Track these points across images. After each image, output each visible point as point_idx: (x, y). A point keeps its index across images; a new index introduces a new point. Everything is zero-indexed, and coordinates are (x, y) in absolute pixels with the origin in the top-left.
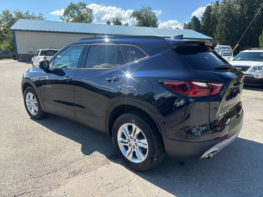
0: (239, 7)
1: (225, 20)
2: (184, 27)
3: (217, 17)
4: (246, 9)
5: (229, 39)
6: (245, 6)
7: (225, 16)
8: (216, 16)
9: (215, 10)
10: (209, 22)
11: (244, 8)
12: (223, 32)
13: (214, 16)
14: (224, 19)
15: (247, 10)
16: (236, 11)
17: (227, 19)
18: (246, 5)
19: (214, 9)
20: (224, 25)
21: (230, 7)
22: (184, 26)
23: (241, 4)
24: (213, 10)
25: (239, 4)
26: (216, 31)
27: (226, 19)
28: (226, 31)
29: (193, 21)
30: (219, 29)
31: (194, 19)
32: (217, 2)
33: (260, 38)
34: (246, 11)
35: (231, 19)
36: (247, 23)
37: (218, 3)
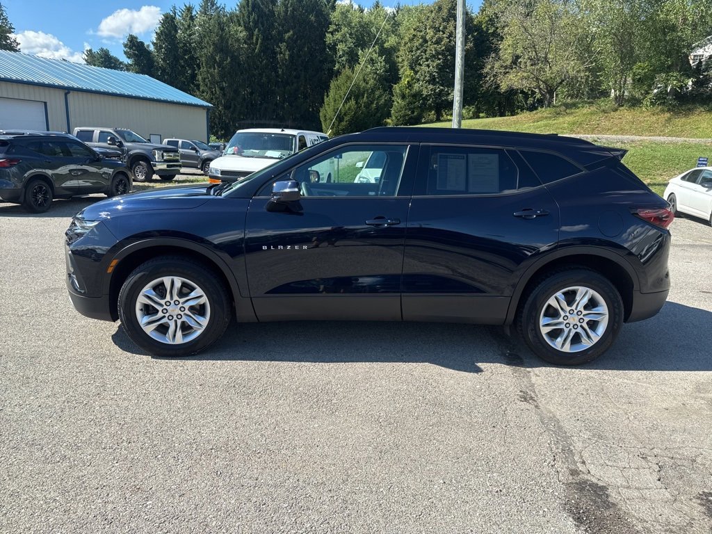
0: (244, 33)
1: (215, 59)
2: (86, 60)
3: (195, 49)
4: (257, 39)
5: (231, 109)
6: (256, 32)
7: (215, 50)
8: (193, 45)
9: (186, 29)
10: (176, 59)
11: (255, 38)
12: (215, 90)
13: (185, 44)
14: (213, 57)
15: (261, 43)
16: (238, 40)
17: (220, 57)
18: (257, 30)
19: (183, 25)
20: (216, 71)
21: (223, 30)
22: (86, 58)
23: (245, 25)
24: (181, 27)
25: (240, 25)
26: (199, 85)
27: (217, 58)
28: (222, 89)
29: (130, 48)
30: (204, 80)
31: (134, 45)
32: (189, 9)
33: (321, 114)
34: (258, 46)
35: (229, 60)
36: (264, 75)
37: (191, 13)
